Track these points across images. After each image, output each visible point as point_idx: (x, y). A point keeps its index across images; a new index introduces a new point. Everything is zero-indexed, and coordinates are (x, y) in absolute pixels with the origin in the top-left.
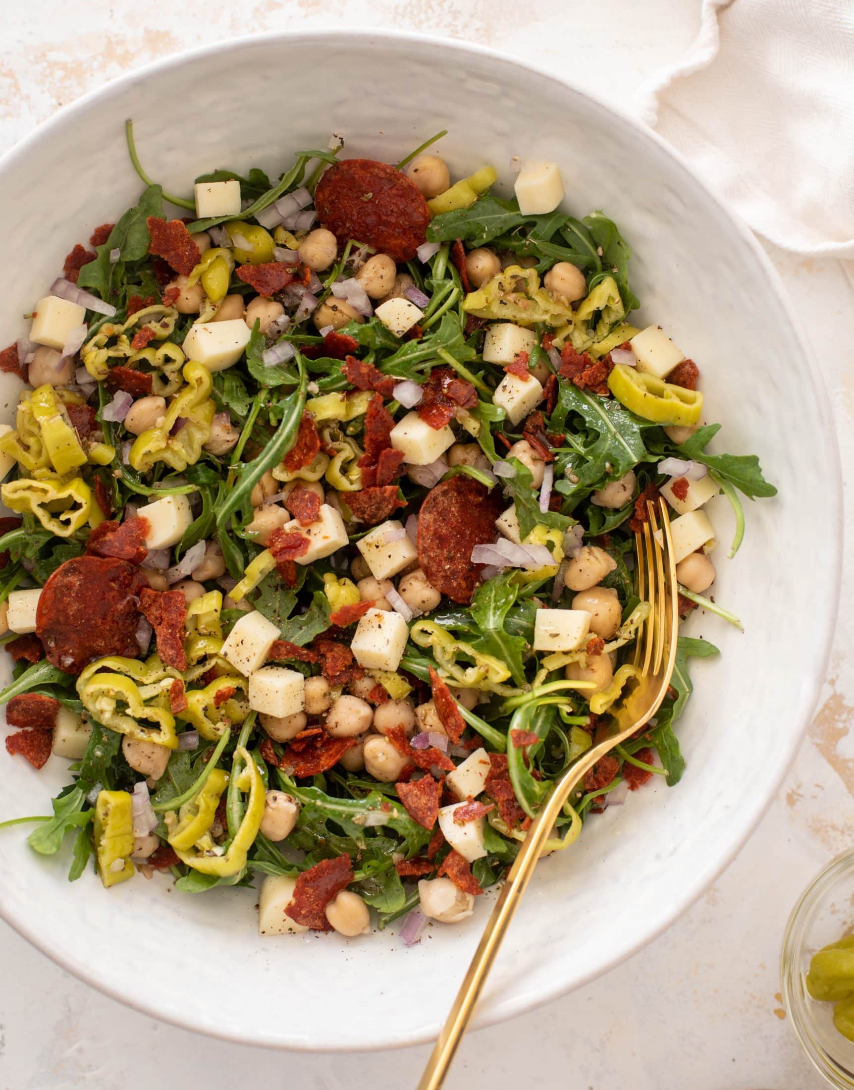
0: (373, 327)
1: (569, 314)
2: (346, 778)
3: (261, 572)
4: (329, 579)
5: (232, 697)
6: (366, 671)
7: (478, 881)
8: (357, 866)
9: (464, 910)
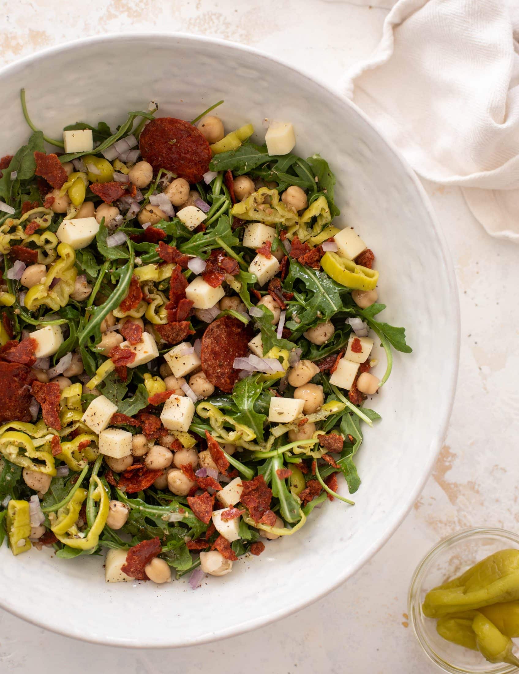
0: (176, 224)
1: (296, 218)
2: (157, 494)
3: (106, 372)
4: (147, 376)
5: (88, 446)
6: (169, 431)
7: (235, 553)
8: (163, 544)
9: (226, 569)
